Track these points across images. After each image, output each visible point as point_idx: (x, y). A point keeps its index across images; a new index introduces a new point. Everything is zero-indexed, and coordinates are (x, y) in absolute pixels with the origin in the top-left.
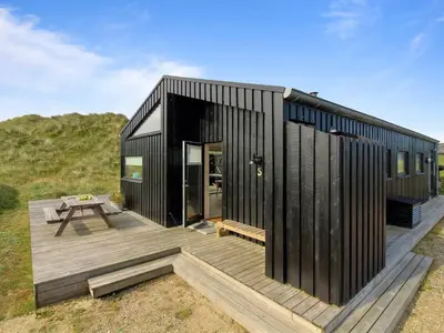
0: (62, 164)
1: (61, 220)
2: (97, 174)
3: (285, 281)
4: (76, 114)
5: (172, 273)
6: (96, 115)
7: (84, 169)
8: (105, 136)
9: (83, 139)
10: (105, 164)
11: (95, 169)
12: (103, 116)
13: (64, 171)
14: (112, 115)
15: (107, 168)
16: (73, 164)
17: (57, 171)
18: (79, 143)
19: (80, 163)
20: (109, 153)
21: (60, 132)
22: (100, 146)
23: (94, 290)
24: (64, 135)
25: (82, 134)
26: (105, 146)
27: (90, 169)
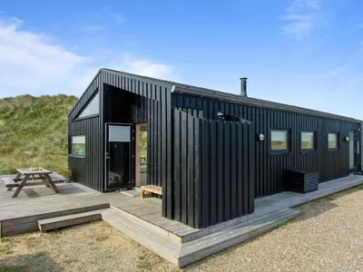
0: (15, 144)
1: (17, 185)
2: (48, 154)
3: (173, 218)
4: (28, 96)
5: (101, 220)
6: (48, 97)
7: (36, 149)
8: (57, 117)
9: (35, 121)
10: (56, 144)
11: (46, 149)
12: (55, 98)
13: (17, 151)
14: (65, 96)
15: (58, 148)
16: (25, 144)
17: (10, 151)
18: (31, 125)
19: (32, 144)
20: (61, 134)
21: (12, 114)
22: (52, 128)
23: (42, 226)
24: (16, 117)
25: (34, 116)
26: (57, 128)
27: (42, 149)
